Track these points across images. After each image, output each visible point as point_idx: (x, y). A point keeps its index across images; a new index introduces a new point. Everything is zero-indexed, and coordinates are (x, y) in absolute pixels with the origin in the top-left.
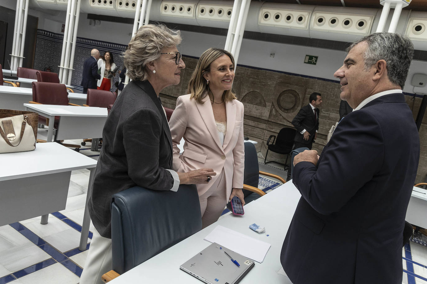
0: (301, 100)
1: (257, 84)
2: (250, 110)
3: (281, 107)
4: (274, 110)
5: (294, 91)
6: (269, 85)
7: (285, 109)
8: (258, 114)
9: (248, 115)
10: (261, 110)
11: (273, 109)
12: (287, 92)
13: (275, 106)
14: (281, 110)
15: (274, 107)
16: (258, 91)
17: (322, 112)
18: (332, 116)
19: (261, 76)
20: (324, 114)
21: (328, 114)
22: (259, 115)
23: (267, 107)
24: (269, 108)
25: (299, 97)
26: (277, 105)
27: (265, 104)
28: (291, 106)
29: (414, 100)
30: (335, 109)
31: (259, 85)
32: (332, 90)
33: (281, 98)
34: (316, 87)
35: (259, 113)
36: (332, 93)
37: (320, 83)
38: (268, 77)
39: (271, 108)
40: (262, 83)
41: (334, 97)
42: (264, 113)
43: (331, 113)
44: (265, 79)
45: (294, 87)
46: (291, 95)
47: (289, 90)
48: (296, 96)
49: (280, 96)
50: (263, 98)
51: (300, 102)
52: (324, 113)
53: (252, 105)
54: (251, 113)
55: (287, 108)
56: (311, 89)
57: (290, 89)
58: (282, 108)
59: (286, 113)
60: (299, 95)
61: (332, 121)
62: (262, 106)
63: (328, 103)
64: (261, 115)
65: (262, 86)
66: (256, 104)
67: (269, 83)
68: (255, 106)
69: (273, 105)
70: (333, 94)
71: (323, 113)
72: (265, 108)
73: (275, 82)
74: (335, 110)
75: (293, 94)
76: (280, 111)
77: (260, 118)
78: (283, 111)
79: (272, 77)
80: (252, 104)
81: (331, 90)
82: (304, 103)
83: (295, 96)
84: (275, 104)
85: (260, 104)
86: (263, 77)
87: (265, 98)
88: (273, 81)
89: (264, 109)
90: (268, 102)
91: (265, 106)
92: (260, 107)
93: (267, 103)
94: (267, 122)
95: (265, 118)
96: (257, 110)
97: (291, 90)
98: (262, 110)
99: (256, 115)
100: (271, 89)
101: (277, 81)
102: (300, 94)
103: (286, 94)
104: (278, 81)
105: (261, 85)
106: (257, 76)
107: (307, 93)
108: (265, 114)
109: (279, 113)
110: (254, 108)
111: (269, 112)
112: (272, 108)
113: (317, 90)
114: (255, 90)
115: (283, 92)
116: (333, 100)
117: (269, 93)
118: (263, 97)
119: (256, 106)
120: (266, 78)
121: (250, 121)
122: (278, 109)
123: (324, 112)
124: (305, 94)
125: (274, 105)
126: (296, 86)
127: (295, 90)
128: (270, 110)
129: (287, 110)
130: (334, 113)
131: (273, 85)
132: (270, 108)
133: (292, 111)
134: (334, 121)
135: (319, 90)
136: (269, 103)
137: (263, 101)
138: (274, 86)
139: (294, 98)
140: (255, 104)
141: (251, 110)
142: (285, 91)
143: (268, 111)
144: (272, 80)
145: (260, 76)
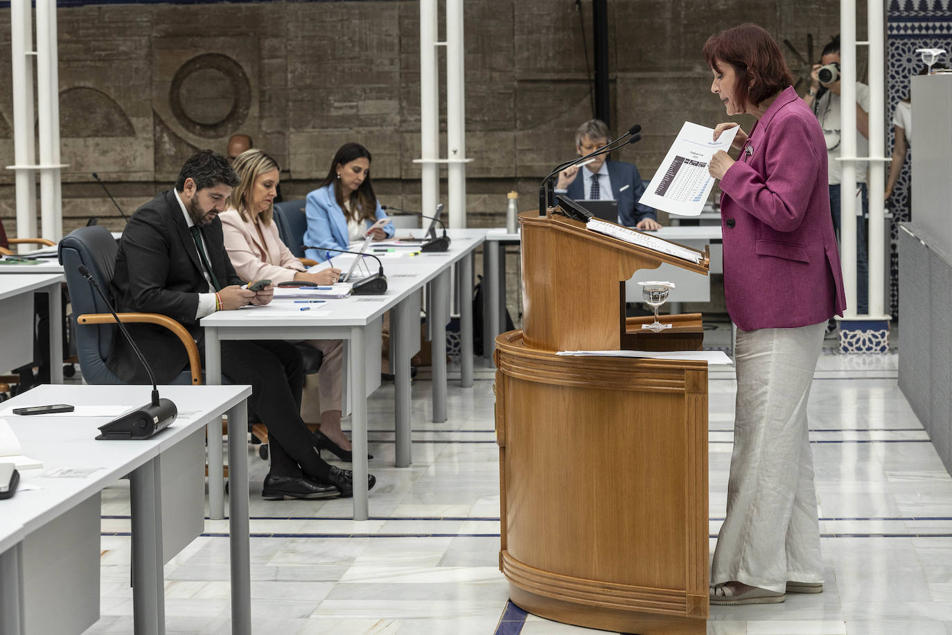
0: (253, 82)
1: (78, 60)
2: (77, 162)
3: (188, 123)
4: (166, 138)
5: (218, 55)
6: (125, 53)
7: (206, 127)
8: (113, 168)
9: (75, 179)
10: (119, 149)
11: (161, 137)
12: (198, 66)
13: (170, 125)
14: (194, 133)
15: (166, 128)
16: (89, 84)
17: (330, 106)
18: (367, 112)
19: (88, 28)
20: (341, 113)
21: (351, 107)
22: (117, 169)
23: (139, 135)
24: (145, 135)
25: (244, 74)
26: (174, 119)
27: (130, 124)
28: (225, 109)
29: (580, 9)
30: (372, 86)
31: (88, 63)
32: (342, 27)
33: (183, 91)
34: (290, 26)
35: (116, 162)
36: (346, 38)
37: (300, 13)
38: (113, 25)
39: (155, 135)
40: (97, 53)
41: (357, 49)
42: (135, 159)
43: (360, 103)
44: (104, 35)
45: (219, 44)
46: (213, 72)
47: (199, 57)
48: (231, 69)
49: (176, 83)
50: (117, 107)
51: (250, 91)
52: (340, 108)
53: (80, 141)
54: (83, 170)
55: (211, 122)
56: (276, 36)
57: (203, 52)
58: (195, 124)
59: (210, 137)
60: (241, 67)
61: (371, 129)
62: (116, 136)
63: (343, 71)
64: (123, 168)
65: (98, 64)
66: (96, 134)
67: (123, 48)
68: (91, 141)
69: (158, 121)
70: (350, 39)
71: (336, 108)
72: (130, 139)
73: (144, 40)
74: (371, 90)
75: (218, 68)
76: (191, 135)
77: (124, 179)
78: (200, 135)
79: (128, 25)
80: (78, 136)
81: (339, 27)
82: (264, 88)
83: (229, 73)
84: (167, 116)
85: (108, 129)
86: (91, 31)
87: (120, 103)
88: (136, 38)
89: (131, 144)
90: (138, 117)
91: (131, 131)
92: (111, 139)
93: (134, 120)
94: (152, 187)
95: (140, 174)
96: (104, 153)
97: (209, 55)
98: (122, 150)
99: (106, 172)
100: (135, 66)
101: (149, 36)
102: (243, 64)
103: (195, 74)
104: (154, 34)
105: (94, 61)
106: (69, 33)
107: (265, 53)
108: (138, 160)
109: (189, 145)
110: (92, 149)
111: (152, 151)
112: (158, 135)
113: (297, 37)
114: (77, 84)
115: (183, 67)
116: (355, 58)
117: (132, 83)
118: (114, 102)
119: (97, 139)
120: (107, 30)
121: (90, 200)
122: (182, 132)
123: (337, 104)
124: (261, 58)
125: (161, 122)
126: (222, 38)
127: (220, 52)
128: (151, 143)
129: (214, 126)
130: (370, 99)
131: (138, 52)
132: (151, 135)
133: (230, 126)
134: (376, 125)
135: (303, 37)
136: (141, 119)
137: (116, 117)
138: (143, 52)
139: (228, 82)
140: (89, 136)
141: (79, 159)
142: (188, 63)
143: (148, 147)
144: (131, 35)
145: (83, 28)
